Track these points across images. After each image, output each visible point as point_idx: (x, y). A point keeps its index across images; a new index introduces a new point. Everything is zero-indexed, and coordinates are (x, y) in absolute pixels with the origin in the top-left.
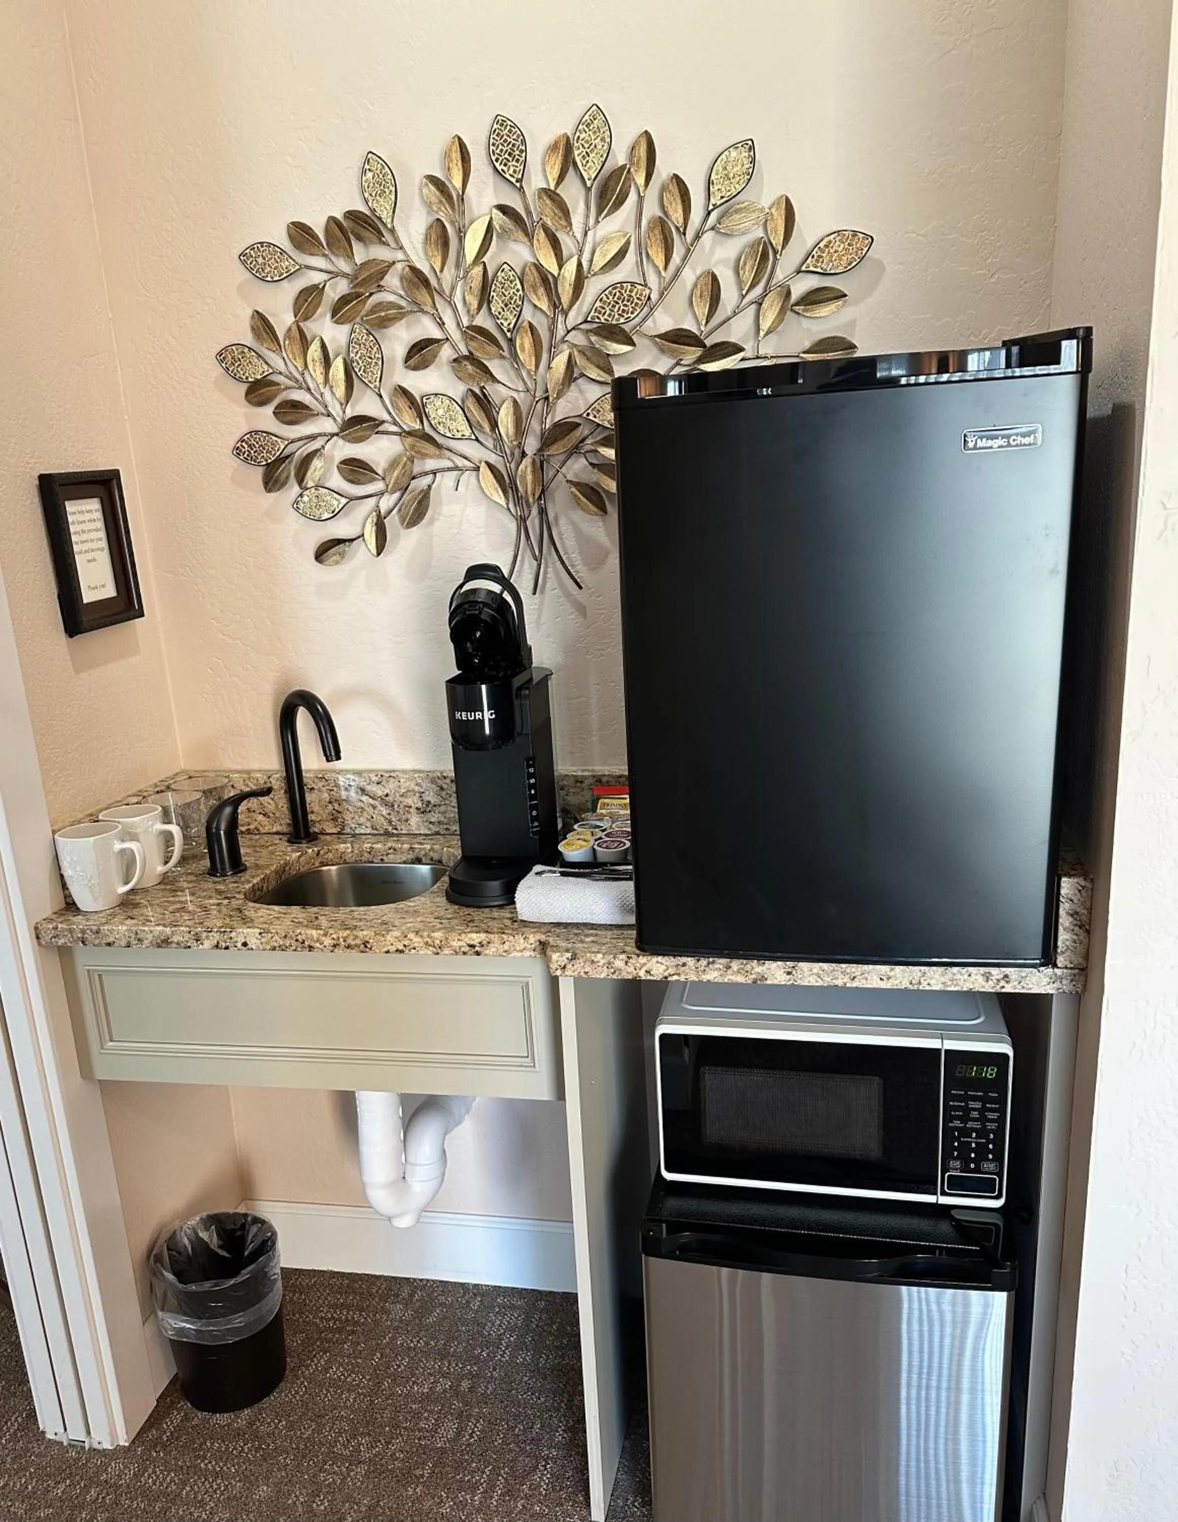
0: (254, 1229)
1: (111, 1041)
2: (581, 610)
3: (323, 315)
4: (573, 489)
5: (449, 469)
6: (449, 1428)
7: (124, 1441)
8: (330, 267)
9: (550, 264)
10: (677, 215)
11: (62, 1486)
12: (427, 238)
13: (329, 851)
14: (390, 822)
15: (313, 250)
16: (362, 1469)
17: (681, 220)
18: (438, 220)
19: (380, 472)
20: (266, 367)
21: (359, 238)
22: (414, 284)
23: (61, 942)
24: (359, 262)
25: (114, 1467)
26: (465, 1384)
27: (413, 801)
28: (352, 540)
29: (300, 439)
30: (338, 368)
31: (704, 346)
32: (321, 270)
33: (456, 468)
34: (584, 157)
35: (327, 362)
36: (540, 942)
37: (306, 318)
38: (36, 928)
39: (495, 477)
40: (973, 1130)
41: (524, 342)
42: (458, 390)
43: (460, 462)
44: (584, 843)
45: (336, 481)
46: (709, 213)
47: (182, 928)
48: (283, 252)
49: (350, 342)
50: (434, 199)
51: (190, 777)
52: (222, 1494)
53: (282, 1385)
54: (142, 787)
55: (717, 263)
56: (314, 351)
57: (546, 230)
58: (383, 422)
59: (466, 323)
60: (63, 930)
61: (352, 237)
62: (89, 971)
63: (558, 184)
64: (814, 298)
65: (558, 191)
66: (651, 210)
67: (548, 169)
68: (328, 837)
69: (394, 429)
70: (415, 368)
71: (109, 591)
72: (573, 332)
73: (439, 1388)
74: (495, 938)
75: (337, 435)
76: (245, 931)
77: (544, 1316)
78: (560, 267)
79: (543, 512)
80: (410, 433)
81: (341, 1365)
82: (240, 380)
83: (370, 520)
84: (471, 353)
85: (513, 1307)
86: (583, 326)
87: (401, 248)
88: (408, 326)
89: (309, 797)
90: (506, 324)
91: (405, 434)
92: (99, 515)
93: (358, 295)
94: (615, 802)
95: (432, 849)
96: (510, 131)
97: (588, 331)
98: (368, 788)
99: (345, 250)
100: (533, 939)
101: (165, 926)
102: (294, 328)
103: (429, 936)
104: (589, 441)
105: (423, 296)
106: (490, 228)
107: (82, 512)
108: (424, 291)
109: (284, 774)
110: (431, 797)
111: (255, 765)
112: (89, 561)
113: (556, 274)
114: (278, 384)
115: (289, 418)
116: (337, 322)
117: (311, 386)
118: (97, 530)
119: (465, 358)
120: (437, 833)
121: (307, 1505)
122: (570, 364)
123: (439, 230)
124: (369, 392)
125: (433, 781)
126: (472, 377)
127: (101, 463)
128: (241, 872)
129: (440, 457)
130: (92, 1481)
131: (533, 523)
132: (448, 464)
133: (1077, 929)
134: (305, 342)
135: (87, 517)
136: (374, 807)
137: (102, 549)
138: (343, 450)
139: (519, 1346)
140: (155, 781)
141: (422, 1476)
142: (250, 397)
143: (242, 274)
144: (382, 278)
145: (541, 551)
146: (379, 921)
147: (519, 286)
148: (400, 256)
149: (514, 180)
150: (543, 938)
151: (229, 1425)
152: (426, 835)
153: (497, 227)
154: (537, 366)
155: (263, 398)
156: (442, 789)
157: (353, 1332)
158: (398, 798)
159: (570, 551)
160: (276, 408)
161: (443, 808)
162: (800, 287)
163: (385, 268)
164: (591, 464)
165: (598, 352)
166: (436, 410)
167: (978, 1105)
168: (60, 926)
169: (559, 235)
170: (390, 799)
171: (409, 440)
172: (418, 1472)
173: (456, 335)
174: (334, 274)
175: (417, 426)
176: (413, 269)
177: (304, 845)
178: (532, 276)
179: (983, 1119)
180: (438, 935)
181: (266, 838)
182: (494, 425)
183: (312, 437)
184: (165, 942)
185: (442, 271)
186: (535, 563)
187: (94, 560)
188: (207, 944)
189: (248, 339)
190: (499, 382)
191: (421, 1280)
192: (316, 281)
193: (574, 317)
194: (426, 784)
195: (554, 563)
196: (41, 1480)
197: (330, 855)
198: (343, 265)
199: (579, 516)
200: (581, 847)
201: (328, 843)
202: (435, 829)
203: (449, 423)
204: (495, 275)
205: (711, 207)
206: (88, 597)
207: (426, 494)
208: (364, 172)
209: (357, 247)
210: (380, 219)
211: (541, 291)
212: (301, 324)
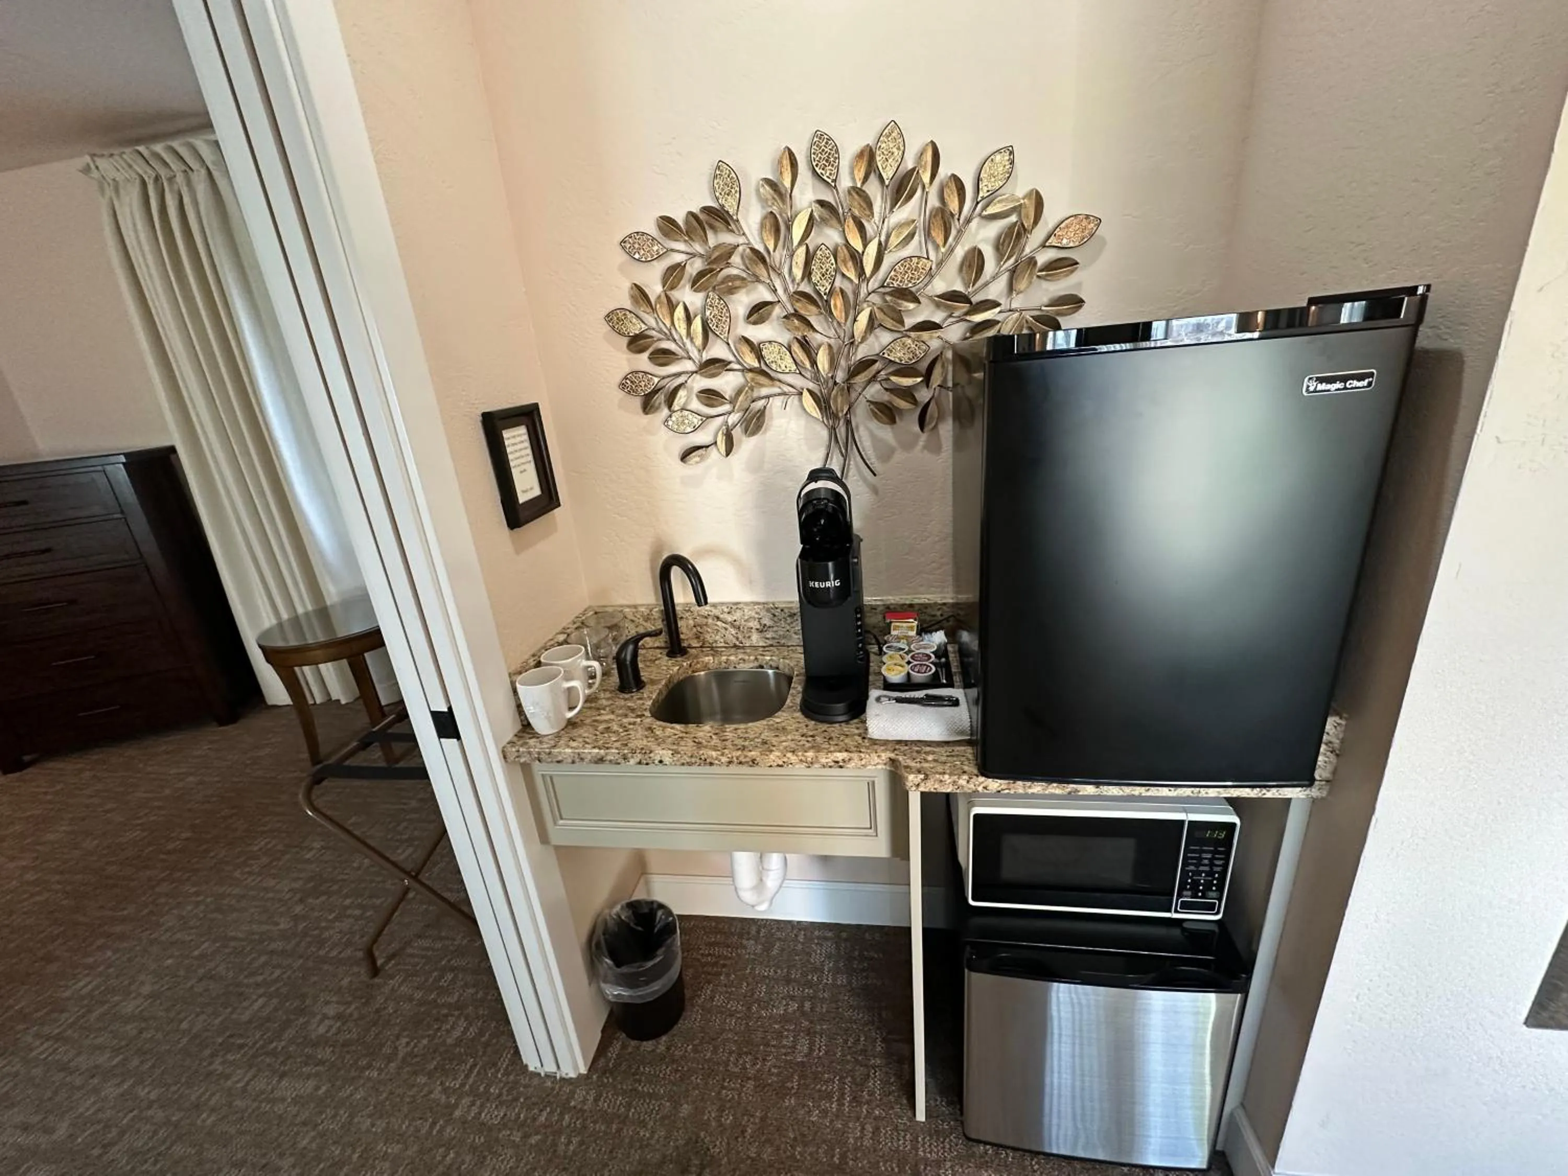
0: (660, 913)
1: (562, 819)
2: (875, 490)
3: (684, 286)
4: (872, 406)
5: (779, 394)
6: (803, 1046)
7: (583, 1070)
8: (689, 251)
9: (857, 244)
10: (953, 205)
11: (545, 1114)
12: (762, 226)
13: (698, 663)
14: (737, 639)
15: (678, 237)
16: (751, 1084)
17: (957, 209)
18: (771, 212)
19: (727, 397)
20: (643, 326)
21: (712, 227)
22: (754, 261)
23: (522, 760)
24: (712, 246)
25: (580, 1094)
26: (807, 1005)
27: (754, 624)
28: (707, 447)
29: (669, 376)
30: (697, 324)
31: (971, 303)
32: (683, 252)
33: (784, 394)
34: (884, 162)
35: (689, 320)
36: (890, 759)
37: (672, 288)
38: (503, 751)
39: (814, 399)
40: (1203, 871)
41: (837, 304)
42: (785, 337)
43: (787, 389)
44: (900, 668)
45: (695, 405)
46: (978, 203)
47: (613, 751)
48: (653, 239)
49: (706, 304)
50: (769, 197)
51: (596, 613)
52: (657, 1114)
53: (684, 1014)
54: (564, 625)
55: (982, 240)
56: (679, 312)
57: (855, 218)
58: (730, 363)
59: (792, 289)
60: (523, 752)
61: (707, 227)
62: (543, 775)
63: (863, 183)
64: (1054, 266)
65: (864, 188)
66: (933, 202)
67: (856, 172)
68: (694, 650)
69: (737, 367)
70: (755, 323)
71: (537, 492)
72: (873, 294)
73: (790, 1010)
74: (855, 756)
75: (696, 372)
76: (661, 752)
77: (848, 944)
78: (865, 246)
79: (848, 423)
80: (751, 370)
81: (721, 993)
82: (623, 335)
83: (721, 432)
84: (795, 310)
85: (826, 939)
86: (882, 290)
87: (744, 234)
88: (748, 293)
89: (680, 623)
90: (823, 289)
91: (746, 370)
92: (526, 437)
93: (711, 270)
94: (905, 625)
95: (771, 660)
96: (827, 143)
97: (884, 294)
98: (721, 616)
99: (701, 237)
100: (885, 756)
101: (600, 749)
102: (663, 296)
103: (803, 755)
104: (882, 373)
105: (761, 271)
106: (811, 217)
107: (514, 437)
108: (761, 266)
109: (663, 608)
110: (767, 621)
111: (639, 601)
112: (521, 472)
113: (860, 251)
114: (652, 337)
115: (661, 361)
116: (695, 291)
117: (676, 337)
118: (526, 448)
119: (792, 314)
120: (771, 646)
121: (718, 1119)
122: (872, 318)
123: (772, 220)
124: (719, 341)
125: (768, 610)
126: (797, 329)
127: (525, 400)
128: (642, 688)
129: (773, 386)
130: (566, 1108)
131: (841, 431)
132: (777, 390)
133: (1329, 753)
134: (672, 306)
135: (518, 439)
136: (726, 629)
137: (530, 462)
138: (701, 383)
139: (836, 971)
140: (572, 617)
141: (793, 1087)
142: (632, 346)
143: (622, 257)
144: (730, 257)
145: (846, 450)
146: (760, 740)
147: (833, 261)
148: (741, 240)
149: (830, 181)
150: (892, 755)
151: (653, 1051)
152: (764, 647)
153: (817, 217)
154: (846, 320)
155: (640, 347)
156: (774, 615)
157: (724, 966)
158: (743, 623)
159: (867, 449)
160: (651, 354)
161: (775, 629)
162: (1043, 258)
163: (730, 251)
164: (886, 389)
165: (894, 310)
166: (770, 353)
167: (1209, 856)
168: (521, 749)
169: (864, 221)
170: (737, 623)
171: (749, 375)
172: (789, 1085)
173: (784, 298)
174: (693, 255)
175: (756, 365)
176: (753, 250)
177: (679, 659)
178: (843, 253)
179: (1212, 865)
180: (810, 754)
181: (651, 652)
182: (814, 363)
183: (678, 375)
184: (601, 760)
185: (774, 251)
186: (841, 459)
187: (525, 470)
188: (632, 762)
189: (627, 304)
190: (817, 332)
191: (762, 920)
192: (679, 261)
193: (873, 284)
194: (763, 613)
195: (855, 458)
196: (529, 1109)
197: (699, 666)
198: (698, 248)
199: (874, 425)
200: (901, 672)
201: (696, 657)
202: (769, 642)
203: (779, 362)
204: (815, 252)
205: (979, 199)
206: (522, 498)
207: (761, 413)
208: (715, 177)
209: (710, 234)
210: (727, 212)
211: (850, 264)
212: (668, 293)
